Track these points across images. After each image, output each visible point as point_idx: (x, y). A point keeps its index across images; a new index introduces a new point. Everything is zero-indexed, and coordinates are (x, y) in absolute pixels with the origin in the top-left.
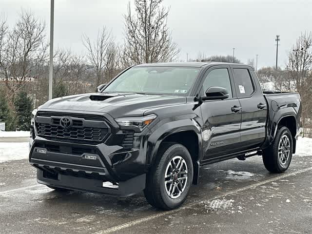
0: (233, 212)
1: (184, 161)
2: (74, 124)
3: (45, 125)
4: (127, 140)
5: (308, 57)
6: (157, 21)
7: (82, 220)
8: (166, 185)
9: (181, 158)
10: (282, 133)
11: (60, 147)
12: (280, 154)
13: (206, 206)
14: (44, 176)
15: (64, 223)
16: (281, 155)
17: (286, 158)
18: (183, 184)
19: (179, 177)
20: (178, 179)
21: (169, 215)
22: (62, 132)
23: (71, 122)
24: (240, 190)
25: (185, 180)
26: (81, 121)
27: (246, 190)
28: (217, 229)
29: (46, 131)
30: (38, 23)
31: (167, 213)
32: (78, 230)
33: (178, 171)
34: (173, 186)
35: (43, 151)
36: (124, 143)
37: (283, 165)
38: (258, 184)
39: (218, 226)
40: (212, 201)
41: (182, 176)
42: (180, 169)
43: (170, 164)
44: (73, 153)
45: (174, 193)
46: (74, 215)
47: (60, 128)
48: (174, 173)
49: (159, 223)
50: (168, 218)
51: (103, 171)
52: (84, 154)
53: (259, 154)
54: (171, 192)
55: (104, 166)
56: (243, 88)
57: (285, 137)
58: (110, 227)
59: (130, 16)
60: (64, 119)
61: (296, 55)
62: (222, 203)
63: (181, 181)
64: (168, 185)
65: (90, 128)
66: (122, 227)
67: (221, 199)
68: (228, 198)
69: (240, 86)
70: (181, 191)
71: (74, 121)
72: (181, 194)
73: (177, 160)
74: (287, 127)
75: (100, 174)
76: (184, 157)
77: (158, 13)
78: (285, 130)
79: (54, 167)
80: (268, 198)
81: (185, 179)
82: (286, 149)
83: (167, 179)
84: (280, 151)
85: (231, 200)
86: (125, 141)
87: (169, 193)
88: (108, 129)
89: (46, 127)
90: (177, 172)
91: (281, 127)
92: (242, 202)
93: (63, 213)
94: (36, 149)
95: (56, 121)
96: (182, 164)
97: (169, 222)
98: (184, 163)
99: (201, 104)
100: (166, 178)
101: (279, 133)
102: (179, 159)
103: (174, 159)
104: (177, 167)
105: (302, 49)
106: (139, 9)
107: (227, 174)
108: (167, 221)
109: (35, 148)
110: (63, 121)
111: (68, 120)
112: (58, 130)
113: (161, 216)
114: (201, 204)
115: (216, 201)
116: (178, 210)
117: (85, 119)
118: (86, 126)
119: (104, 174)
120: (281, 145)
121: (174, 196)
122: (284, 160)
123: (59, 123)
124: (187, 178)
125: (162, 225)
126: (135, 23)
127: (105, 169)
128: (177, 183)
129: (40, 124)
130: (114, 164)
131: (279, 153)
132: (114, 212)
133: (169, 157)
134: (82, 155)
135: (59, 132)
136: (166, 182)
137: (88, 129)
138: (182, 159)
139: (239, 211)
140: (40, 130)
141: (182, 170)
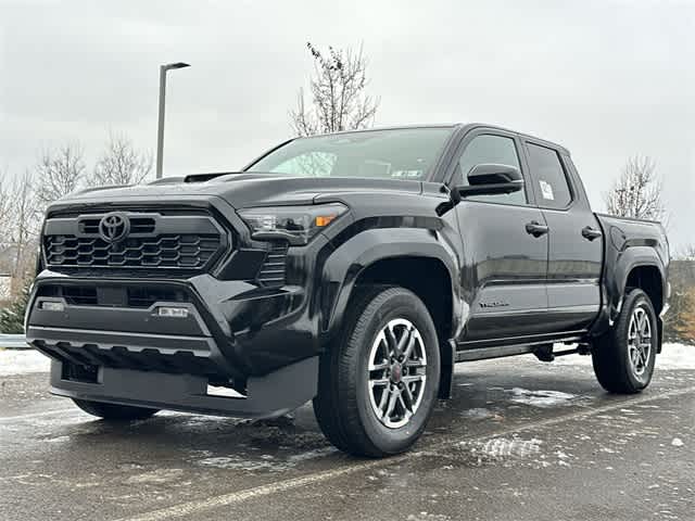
0: (545, 464)
1: (416, 334)
2: (133, 230)
3: (64, 240)
4: (270, 267)
5: (643, 203)
6: (354, 123)
7: (143, 478)
8: (371, 392)
9: (409, 325)
10: (634, 302)
11: (98, 291)
12: (632, 350)
13: (474, 450)
14: (65, 376)
15: (89, 485)
16: (634, 352)
17: (644, 360)
18: (415, 394)
19: (404, 375)
20: (403, 379)
21: (380, 468)
22: (104, 253)
23: (127, 224)
24: (550, 421)
25: (419, 383)
26: (151, 221)
27: (564, 422)
28: (513, 502)
29: (67, 253)
30: (139, 158)
31: (375, 463)
32: (123, 501)
33: (403, 356)
34: (390, 395)
35: (57, 305)
36: (261, 276)
37: (639, 376)
38: (590, 413)
39: (515, 494)
40: (487, 440)
41: (413, 371)
42: (407, 353)
43: (381, 335)
44: (130, 304)
45: (392, 415)
46: (125, 468)
47: (100, 242)
48: (392, 362)
49: (352, 485)
50: (377, 476)
51: (205, 347)
52: (157, 304)
53: (582, 351)
54: (385, 410)
55: (206, 332)
56: (549, 188)
57: (640, 313)
58: (215, 494)
59: (302, 115)
60: (108, 219)
61: (621, 202)
62: (511, 445)
63: (411, 385)
64: (378, 390)
65: (173, 235)
66: (252, 494)
67: (510, 438)
68: (526, 436)
69: (542, 183)
70: (411, 410)
71: (133, 221)
72: (410, 418)
73: (399, 330)
74: (644, 290)
75: (197, 353)
76: (417, 324)
77: (357, 109)
78: (639, 296)
79: (81, 345)
80: (624, 438)
81: (421, 381)
82: (644, 340)
83: (375, 375)
84: (631, 342)
85: (534, 440)
86: (264, 268)
87: (379, 413)
88: (218, 235)
89: (67, 244)
90: (400, 361)
91: (631, 290)
92: (563, 444)
93: (98, 463)
94: (41, 303)
95: (91, 225)
96: (412, 341)
97: (380, 484)
98: (417, 340)
99: (457, 203)
100: (371, 372)
101: (629, 302)
102: (406, 326)
103: (392, 324)
104: (400, 346)
105: (632, 189)
106: (320, 101)
107: (512, 394)
108: (374, 482)
109: (40, 299)
110: (107, 224)
111: (118, 219)
112: (94, 249)
113: (359, 472)
114: (461, 446)
115: (498, 442)
116: (402, 459)
117: (163, 215)
118: (165, 232)
119: (206, 354)
120: (633, 330)
121: (392, 421)
122: (640, 366)
123: (96, 231)
124: (424, 378)
125: (361, 490)
126: (313, 128)
127: (211, 342)
128: (400, 388)
129: (54, 237)
130: (236, 334)
131: (629, 347)
132: (236, 462)
133: (380, 315)
134: (153, 307)
135: (98, 253)
136: (371, 384)
137: (170, 240)
138: (412, 329)
139: (561, 462)
140: (52, 253)
141: (411, 358)
